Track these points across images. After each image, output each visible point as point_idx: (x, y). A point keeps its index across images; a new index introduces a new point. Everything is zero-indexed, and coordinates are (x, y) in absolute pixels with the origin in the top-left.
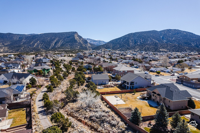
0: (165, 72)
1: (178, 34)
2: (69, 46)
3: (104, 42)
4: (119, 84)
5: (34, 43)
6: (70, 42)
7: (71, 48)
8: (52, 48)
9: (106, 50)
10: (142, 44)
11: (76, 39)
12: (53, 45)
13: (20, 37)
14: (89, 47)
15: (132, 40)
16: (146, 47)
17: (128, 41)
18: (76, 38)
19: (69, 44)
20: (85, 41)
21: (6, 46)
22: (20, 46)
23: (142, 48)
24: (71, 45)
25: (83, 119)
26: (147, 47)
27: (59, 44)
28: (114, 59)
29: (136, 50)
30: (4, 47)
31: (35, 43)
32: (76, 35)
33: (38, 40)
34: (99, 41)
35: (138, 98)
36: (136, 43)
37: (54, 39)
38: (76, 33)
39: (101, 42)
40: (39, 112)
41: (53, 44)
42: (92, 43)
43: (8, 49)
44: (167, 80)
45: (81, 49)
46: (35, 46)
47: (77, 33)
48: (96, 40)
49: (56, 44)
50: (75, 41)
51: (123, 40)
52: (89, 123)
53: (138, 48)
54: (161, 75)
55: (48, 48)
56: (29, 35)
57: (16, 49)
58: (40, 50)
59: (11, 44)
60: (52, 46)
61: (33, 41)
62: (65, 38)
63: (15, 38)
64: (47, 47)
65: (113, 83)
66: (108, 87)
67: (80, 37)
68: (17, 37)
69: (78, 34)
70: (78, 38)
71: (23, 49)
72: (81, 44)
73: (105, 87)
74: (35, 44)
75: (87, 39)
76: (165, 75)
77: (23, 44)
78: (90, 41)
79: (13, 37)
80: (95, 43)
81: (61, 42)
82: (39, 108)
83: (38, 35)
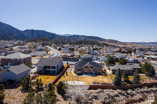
65: (32, 73)
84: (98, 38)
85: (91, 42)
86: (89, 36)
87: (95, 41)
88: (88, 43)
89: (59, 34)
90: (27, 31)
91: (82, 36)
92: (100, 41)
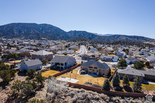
1: (52, 28)
4: (50, 67)
17: (12, 29)
35: (79, 74)
53: (23, 37)
65: (45, 67)
84: (143, 37)
85: (131, 43)
86: (131, 36)
87: (138, 41)
88: (126, 44)
89: (100, 34)
90: (70, 32)
91: (123, 35)
92: (144, 42)
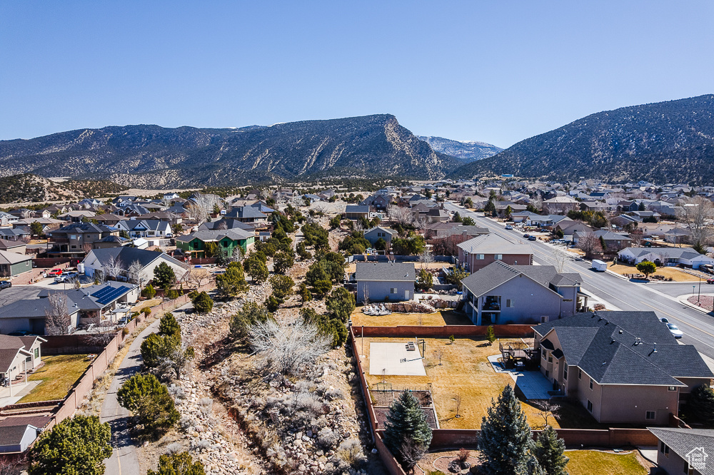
0: (682, 266)
2: (363, 166)
3: (493, 148)
4: (454, 304)
5: (254, 156)
6: (370, 152)
7: (371, 171)
8: (308, 173)
9: (497, 178)
10: (646, 152)
11: (389, 139)
12: (311, 161)
13: (213, 138)
14: (436, 167)
15: (604, 140)
16: (660, 167)
17: (585, 141)
18: (391, 135)
19: (365, 159)
20: (422, 148)
21: (175, 167)
22: (211, 167)
23: (642, 171)
24: (372, 160)
25: (243, 412)
26: (669, 167)
27: (332, 160)
28: (500, 211)
29: (615, 179)
30: (167, 169)
31: (257, 155)
32: (389, 127)
33: (265, 146)
34: (476, 145)
35: (494, 359)
36: (618, 148)
37: (317, 142)
38: (390, 118)
39: (482, 147)
40: (123, 370)
41: (312, 158)
42: (450, 152)
43: (180, 176)
44: (677, 300)
45: (403, 174)
46: (254, 167)
47: (393, 117)
48: (466, 142)
49: (320, 157)
50: (387, 147)
51: (566, 140)
52: (256, 425)
53: (626, 170)
54: (657, 277)
55: (297, 173)
56: (240, 129)
57: (202, 174)
58: (270, 179)
59: (187, 162)
60: (309, 164)
61: (250, 148)
62: (352, 138)
63: (201, 143)
64: (291, 170)
65: (430, 298)
66: (405, 311)
67: (405, 133)
68: (205, 137)
69: (396, 122)
70: (395, 135)
71: (220, 175)
72: (408, 157)
73: (395, 310)
74: (255, 160)
75: (433, 139)
76: (677, 280)
77: (221, 160)
78: (443, 146)
79: (194, 139)
80: (462, 155)
81: (339, 150)
82: (133, 358)
83: (267, 129)
